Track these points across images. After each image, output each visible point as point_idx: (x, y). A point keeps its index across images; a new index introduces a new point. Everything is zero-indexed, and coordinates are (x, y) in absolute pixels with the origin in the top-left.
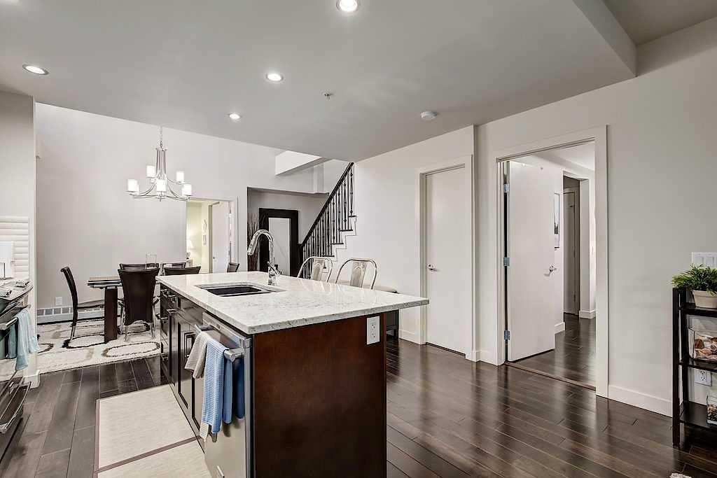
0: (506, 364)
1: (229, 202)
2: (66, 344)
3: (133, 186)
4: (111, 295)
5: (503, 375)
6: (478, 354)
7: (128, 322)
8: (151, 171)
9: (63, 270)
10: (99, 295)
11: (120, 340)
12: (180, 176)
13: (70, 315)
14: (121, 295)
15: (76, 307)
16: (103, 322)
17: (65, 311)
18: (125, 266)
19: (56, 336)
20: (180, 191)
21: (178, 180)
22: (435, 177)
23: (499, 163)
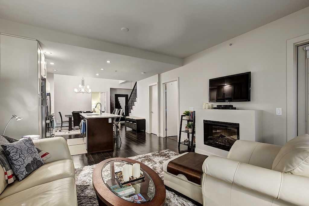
0: (166, 137)
1: (104, 92)
2: (60, 131)
3: (76, 90)
4: (70, 119)
5: (165, 140)
6: (159, 135)
7: (74, 126)
8: (80, 86)
9: (59, 112)
10: (68, 119)
11: (73, 131)
12: (88, 87)
13: (60, 125)
14: (73, 119)
15: (62, 122)
16: (68, 127)
17: (59, 124)
18: (74, 112)
19: (57, 129)
20: (88, 91)
21: (87, 88)
22: (153, 87)
23: (163, 85)
